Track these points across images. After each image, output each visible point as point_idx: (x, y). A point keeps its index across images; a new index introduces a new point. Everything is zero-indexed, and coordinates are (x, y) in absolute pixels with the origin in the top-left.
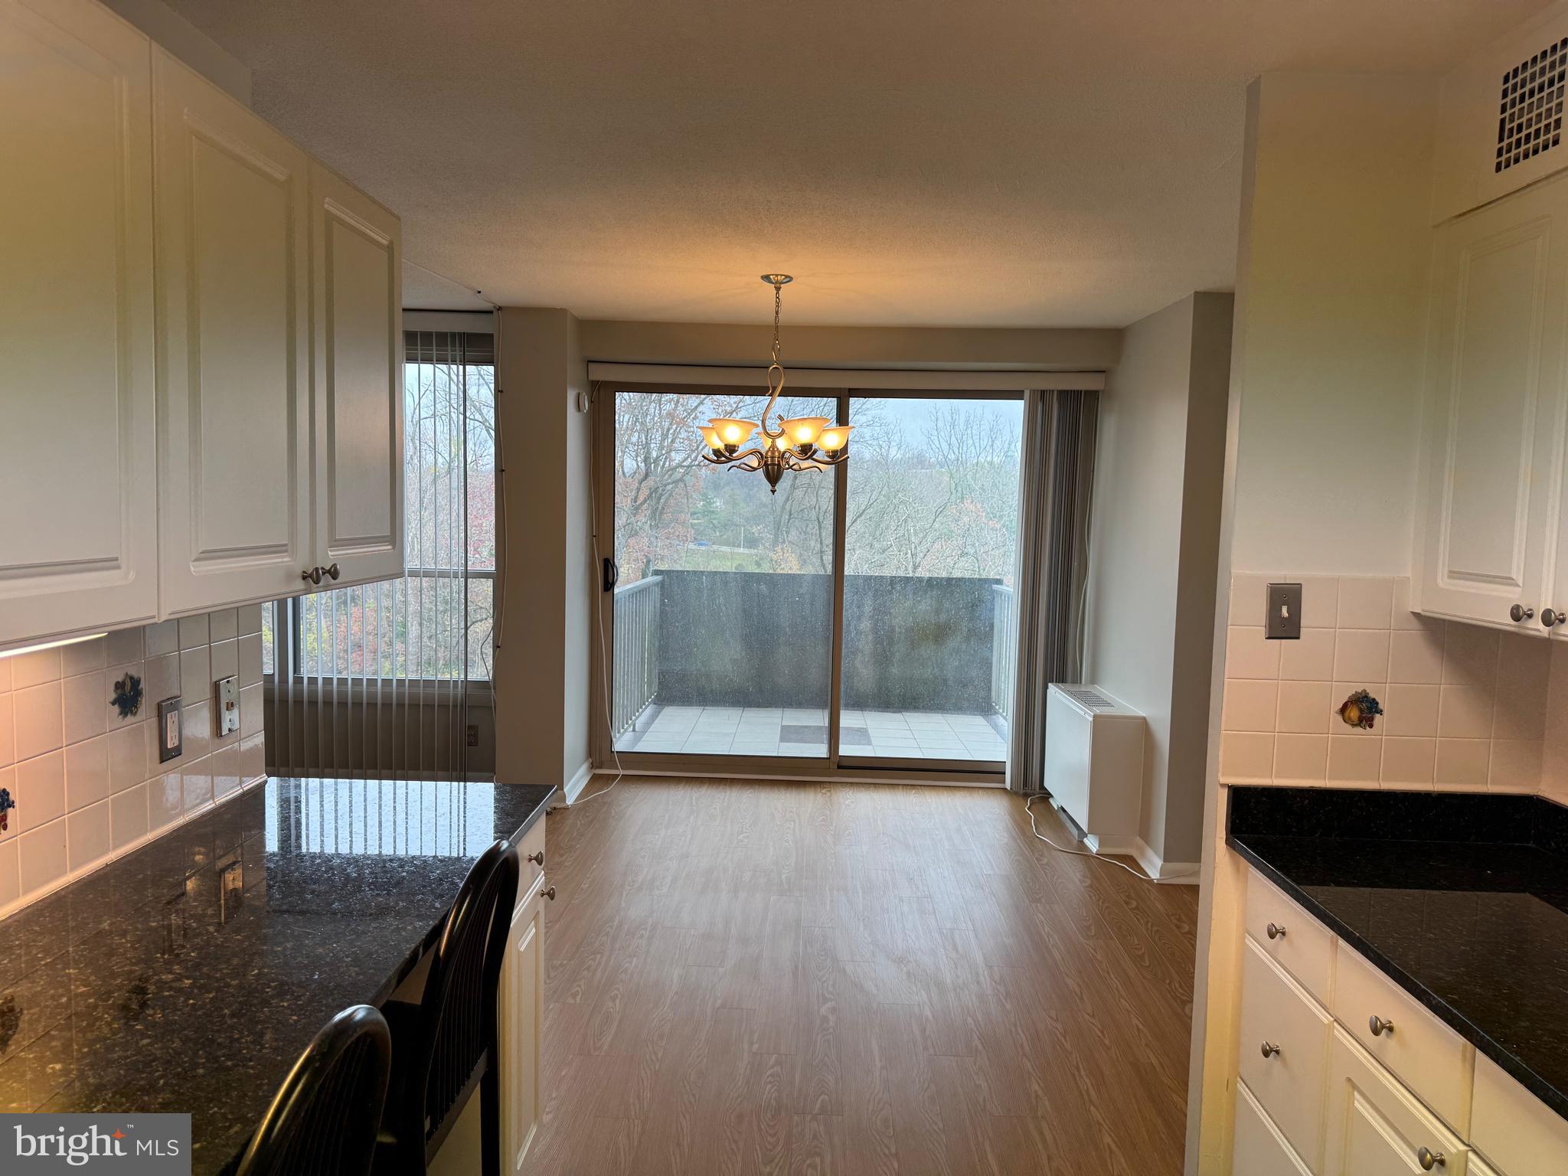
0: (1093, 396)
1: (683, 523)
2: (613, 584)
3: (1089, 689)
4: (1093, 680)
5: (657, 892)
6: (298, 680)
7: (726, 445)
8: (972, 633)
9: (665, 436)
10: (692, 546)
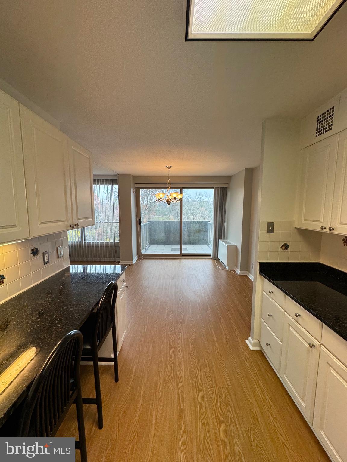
0: (226, 188)
1: (154, 212)
2: (141, 224)
3: (226, 240)
4: (227, 239)
5: (150, 280)
6: (85, 242)
7: (160, 198)
8: (205, 231)
9: (151, 198)
10: (156, 216)
